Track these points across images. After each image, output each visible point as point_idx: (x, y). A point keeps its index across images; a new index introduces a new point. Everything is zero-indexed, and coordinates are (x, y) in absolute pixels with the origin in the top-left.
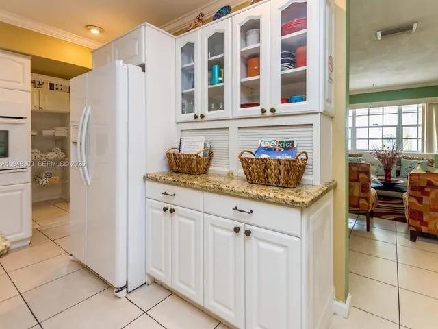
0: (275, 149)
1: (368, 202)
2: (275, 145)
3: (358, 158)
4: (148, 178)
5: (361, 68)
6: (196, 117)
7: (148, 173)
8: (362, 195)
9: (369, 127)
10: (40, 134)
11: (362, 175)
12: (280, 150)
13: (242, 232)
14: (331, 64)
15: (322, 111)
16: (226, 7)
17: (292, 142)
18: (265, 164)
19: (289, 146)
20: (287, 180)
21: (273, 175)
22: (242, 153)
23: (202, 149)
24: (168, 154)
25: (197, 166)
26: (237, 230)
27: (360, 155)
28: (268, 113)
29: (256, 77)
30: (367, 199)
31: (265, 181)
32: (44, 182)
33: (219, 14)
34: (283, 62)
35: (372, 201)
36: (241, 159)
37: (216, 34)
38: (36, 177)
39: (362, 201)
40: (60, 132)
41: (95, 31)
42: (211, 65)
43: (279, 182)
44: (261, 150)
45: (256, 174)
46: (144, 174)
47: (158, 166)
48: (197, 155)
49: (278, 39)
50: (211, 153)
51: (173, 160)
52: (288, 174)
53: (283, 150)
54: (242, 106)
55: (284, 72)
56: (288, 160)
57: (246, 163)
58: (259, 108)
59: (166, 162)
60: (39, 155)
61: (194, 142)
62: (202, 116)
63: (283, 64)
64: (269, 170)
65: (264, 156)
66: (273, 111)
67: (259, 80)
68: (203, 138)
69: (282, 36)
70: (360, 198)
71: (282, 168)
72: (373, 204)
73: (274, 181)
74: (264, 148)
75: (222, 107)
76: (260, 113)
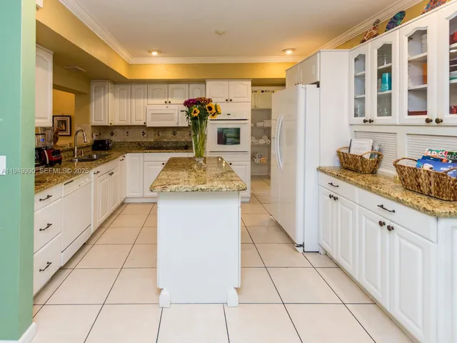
0: (442, 160)
2: (443, 156)
4: (320, 170)
6: (365, 121)
7: (321, 165)
10: (255, 125)
12: (448, 161)
13: (385, 226)
16: (401, 12)
18: (416, 174)
20: (438, 191)
21: (424, 184)
22: (399, 160)
23: (370, 150)
24: (338, 152)
25: (362, 166)
26: (381, 224)
28: (433, 122)
31: (418, 189)
32: (257, 161)
33: (393, 20)
36: (396, 166)
38: (253, 157)
40: (266, 124)
41: (289, 52)
42: (380, 73)
43: (430, 192)
44: (425, 159)
45: (409, 181)
46: (317, 166)
47: (331, 162)
48: (361, 157)
50: (380, 156)
51: (342, 158)
52: (438, 185)
53: (450, 161)
54: (410, 113)
55: (452, 81)
57: (399, 169)
59: (337, 158)
60: (255, 141)
61: (363, 144)
62: (371, 121)
63: (452, 73)
64: (420, 179)
66: (438, 121)
69: (450, 44)
73: (426, 190)
74: (428, 157)
75: (390, 114)
76: (424, 122)
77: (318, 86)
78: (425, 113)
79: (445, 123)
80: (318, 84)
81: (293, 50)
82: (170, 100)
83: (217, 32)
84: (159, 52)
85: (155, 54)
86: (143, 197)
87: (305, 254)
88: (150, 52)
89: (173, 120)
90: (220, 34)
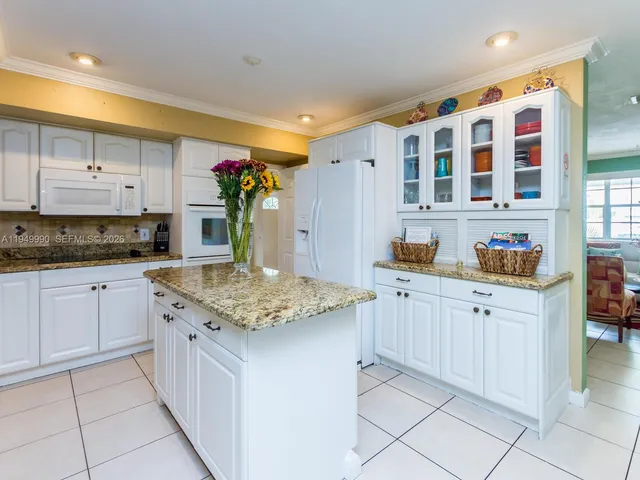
0: (509, 241)
1: (621, 306)
2: (508, 238)
3: (614, 250)
4: (377, 265)
5: (615, 130)
6: (421, 208)
7: (376, 260)
8: (611, 296)
9: (631, 205)
11: (611, 272)
12: (514, 242)
13: (482, 311)
14: (566, 162)
15: (557, 207)
16: (451, 99)
17: (527, 235)
18: (501, 255)
19: (523, 239)
20: (523, 269)
21: (509, 264)
22: (476, 245)
23: (430, 239)
24: (394, 243)
25: (426, 255)
26: (476, 310)
27: (617, 246)
28: (501, 207)
29: (488, 173)
30: (619, 302)
31: (501, 270)
34: (516, 159)
35: (625, 305)
36: (477, 250)
37: (444, 130)
39: (612, 305)
41: (306, 120)
42: (438, 158)
43: (515, 270)
44: (494, 241)
45: (492, 263)
46: (373, 262)
47: (384, 255)
48: (427, 245)
49: (512, 139)
50: (437, 243)
51: (399, 249)
52: (524, 263)
53: (517, 242)
54: (473, 199)
55: (518, 170)
56: (524, 252)
57: (481, 253)
58: (492, 203)
61: (419, 232)
62: (428, 207)
63: (518, 162)
64: (505, 260)
65: (498, 248)
66: (506, 206)
67: (491, 176)
68: (430, 229)
69: (516, 136)
70: (609, 300)
71: (519, 259)
72: (628, 309)
73: (511, 269)
74: (497, 240)
75: (450, 199)
76: (492, 207)
77: (373, 165)
78: (490, 199)
79: (511, 207)
80: (372, 163)
81: (312, 117)
82: (98, 163)
83: (247, 60)
84: (97, 61)
85: (86, 62)
86: (41, 366)
87: (365, 371)
88: (74, 55)
89: (108, 202)
90: (252, 64)
